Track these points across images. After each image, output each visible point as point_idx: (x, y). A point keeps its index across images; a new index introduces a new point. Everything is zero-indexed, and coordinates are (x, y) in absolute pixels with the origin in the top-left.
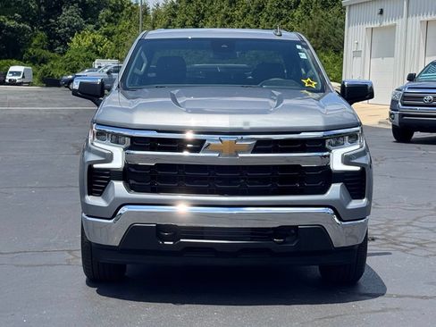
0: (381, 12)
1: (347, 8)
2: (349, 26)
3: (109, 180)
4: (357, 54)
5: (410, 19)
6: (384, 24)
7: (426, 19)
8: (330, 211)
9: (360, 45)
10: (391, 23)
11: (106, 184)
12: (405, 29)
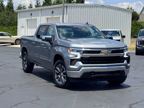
0: (31, 15)
1: (18, 13)
2: (19, 18)
3: (76, 61)
4: (23, 27)
5: (42, 17)
6: (32, 18)
7: (47, 17)
8: (125, 66)
9: (24, 24)
10: (35, 18)
11: (75, 63)
12: (40, 20)
